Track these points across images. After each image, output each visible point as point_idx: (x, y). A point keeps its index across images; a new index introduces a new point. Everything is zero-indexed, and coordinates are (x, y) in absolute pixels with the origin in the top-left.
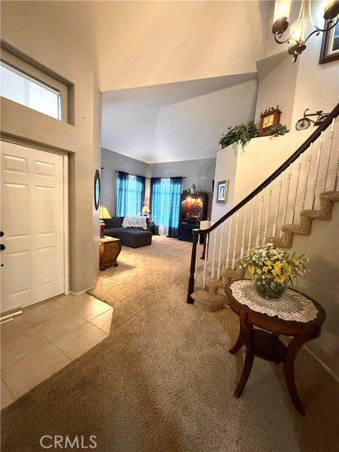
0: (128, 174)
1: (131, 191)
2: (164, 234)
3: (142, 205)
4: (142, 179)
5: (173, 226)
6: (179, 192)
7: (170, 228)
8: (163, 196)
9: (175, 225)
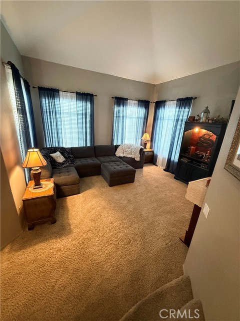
0: (127, 99)
1: (130, 118)
2: (162, 165)
3: (144, 132)
4: (145, 104)
5: (172, 159)
6: (185, 118)
7: (169, 160)
8: (165, 123)
9: (175, 158)
